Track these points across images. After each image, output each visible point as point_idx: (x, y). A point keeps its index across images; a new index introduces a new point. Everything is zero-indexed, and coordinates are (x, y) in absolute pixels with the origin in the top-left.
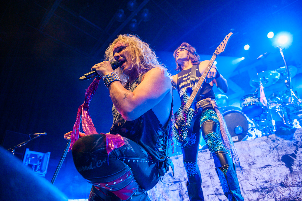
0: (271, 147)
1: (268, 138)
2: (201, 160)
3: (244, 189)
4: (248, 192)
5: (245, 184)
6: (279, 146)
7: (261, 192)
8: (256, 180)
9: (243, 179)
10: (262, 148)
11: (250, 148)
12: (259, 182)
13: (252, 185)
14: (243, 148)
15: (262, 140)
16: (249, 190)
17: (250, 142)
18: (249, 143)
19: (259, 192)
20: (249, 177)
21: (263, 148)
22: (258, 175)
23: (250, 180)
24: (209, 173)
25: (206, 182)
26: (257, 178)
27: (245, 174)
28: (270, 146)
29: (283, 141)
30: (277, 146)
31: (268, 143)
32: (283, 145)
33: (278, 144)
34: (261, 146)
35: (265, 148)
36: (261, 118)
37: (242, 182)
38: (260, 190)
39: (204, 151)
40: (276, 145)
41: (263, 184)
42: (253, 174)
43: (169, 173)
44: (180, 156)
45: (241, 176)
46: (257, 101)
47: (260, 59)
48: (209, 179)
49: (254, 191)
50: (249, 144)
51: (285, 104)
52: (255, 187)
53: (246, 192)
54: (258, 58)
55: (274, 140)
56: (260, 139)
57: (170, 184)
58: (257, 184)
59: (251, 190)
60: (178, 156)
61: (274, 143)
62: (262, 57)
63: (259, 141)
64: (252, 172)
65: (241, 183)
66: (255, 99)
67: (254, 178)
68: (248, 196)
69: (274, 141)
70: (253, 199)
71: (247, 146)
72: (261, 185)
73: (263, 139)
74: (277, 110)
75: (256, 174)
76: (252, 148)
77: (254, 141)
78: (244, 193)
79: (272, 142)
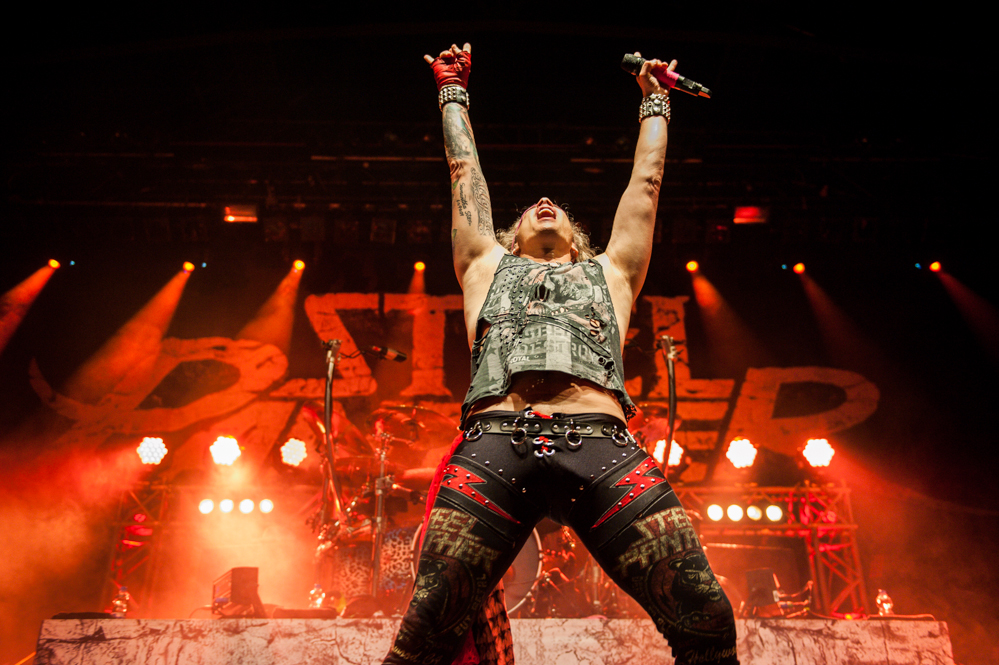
0: (610, 659)
1: (607, 630)
2: (347, 659)
6: (634, 660)
10: (583, 656)
11: (545, 650)
14: (519, 643)
15: (586, 630)
17: (546, 627)
18: (542, 629)
21: (583, 659)
28: (607, 657)
29: (647, 647)
30: (628, 659)
31: (602, 645)
32: (644, 660)
33: (630, 655)
34: (581, 649)
35: (591, 658)
39: (367, 625)
40: (625, 655)
44: (249, 621)
50: (541, 635)
55: (623, 637)
56: (581, 627)
61: (620, 649)
63: (578, 631)
69: (621, 642)
71: (535, 640)
73: (589, 628)
76: (550, 650)
77: (561, 629)
79: (615, 643)
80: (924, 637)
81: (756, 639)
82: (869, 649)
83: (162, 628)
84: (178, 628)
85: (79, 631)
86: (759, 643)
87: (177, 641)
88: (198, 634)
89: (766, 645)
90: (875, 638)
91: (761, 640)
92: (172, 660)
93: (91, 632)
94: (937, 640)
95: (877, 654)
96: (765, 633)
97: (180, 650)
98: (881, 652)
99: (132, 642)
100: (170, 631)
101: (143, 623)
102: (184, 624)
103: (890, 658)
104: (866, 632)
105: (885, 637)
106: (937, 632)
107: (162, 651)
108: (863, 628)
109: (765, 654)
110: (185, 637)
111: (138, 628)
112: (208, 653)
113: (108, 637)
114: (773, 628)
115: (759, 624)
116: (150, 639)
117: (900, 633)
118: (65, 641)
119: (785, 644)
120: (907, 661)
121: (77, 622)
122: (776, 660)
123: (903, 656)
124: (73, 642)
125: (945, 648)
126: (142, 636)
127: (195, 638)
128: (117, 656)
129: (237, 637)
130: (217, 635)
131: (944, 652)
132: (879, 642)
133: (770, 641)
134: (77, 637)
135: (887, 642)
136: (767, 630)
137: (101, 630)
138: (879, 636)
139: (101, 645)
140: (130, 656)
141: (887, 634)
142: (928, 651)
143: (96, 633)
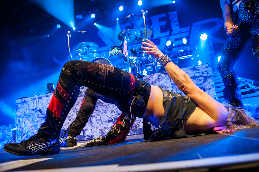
3: (102, 121)
4: (105, 122)
5: (103, 117)
7: (114, 122)
8: (112, 113)
9: (102, 112)
12: (114, 115)
13: (108, 117)
16: (106, 121)
19: (113, 122)
20: (107, 111)
22: (113, 109)
23: (107, 113)
24: (76, 109)
25: (72, 116)
26: (113, 112)
27: (104, 108)
36: (122, 67)
37: (101, 114)
38: (113, 120)
41: (116, 116)
42: (110, 108)
43: (39, 109)
45: (101, 110)
46: (121, 52)
47: (128, 18)
48: (75, 113)
49: (109, 121)
51: (140, 58)
52: (110, 118)
53: (103, 122)
54: (126, 18)
57: (39, 119)
58: (112, 116)
59: (107, 120)
60: (49, 94)
62: (129, 17)
64: (109, 107)
65: (101, 116)
66: (119, 50)
67: (111, 112)
68: (104, 125)
70: (108, 127)
72: (115, 116)
74: (133, 62)
75: (112, 108)
78: (102, 123)
80: (204, 68)
81: (161, 77)
82: (190, 74)
83: (35, 98)
84: (38, 98)
85: (21, 101)
86: (161, 78)
87: (38, 100)
88: (41, 98)
89: (163, 78)
90: (191, 71)
91: (162, 77)
92: (37, 104)
93: (23, 101)
94: (208, 68)
95: (192, 75)
96: (163, 75)
97: (39, 101)
98: (193, 74)
99: (30, 102)
100: (36, 98)
101: (31, 97)
102: (39, 96)
103: (195, 75)
104: (189, 70)
105: (194, 70)
106: (208, 66)
107: (36, 102)
108: (188, 69)
109: (163, 80)
110: (39, 99)
111: (31, 99)
112: (44, 102)
113: (26, 101)
114: (165, 74)
115: (161, 73)
116: (33, 100)
117: (198, 69)
118: (20, 103)
119: (168, 77)
120: (200, 75)
121: (21, 99)
122: (166, 81)
123: (199, 74)
124: (21, 103)
125: (210, 70)
126: (32, 100)
127: (41, 99)
128: (28, 105)
129: (48, 97)
130: (45, 98)
131: (210, 71)
132: (192, 72)
133: (164, 77)
134: (21, 102)
135: (194, 71)
136: (163, 74)
137: (25, 100)
138: (192, 70)
139: (25, 103)
140: (30, 104)
141: (194, 69)
142: (205, 71)
143: (24, 101)
